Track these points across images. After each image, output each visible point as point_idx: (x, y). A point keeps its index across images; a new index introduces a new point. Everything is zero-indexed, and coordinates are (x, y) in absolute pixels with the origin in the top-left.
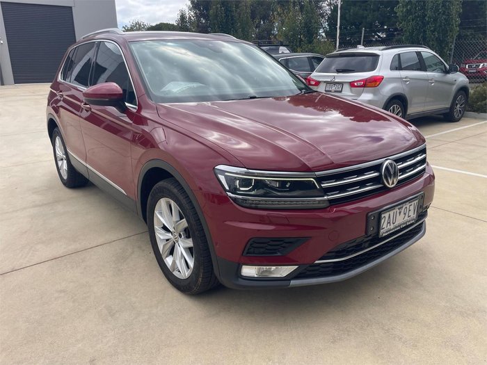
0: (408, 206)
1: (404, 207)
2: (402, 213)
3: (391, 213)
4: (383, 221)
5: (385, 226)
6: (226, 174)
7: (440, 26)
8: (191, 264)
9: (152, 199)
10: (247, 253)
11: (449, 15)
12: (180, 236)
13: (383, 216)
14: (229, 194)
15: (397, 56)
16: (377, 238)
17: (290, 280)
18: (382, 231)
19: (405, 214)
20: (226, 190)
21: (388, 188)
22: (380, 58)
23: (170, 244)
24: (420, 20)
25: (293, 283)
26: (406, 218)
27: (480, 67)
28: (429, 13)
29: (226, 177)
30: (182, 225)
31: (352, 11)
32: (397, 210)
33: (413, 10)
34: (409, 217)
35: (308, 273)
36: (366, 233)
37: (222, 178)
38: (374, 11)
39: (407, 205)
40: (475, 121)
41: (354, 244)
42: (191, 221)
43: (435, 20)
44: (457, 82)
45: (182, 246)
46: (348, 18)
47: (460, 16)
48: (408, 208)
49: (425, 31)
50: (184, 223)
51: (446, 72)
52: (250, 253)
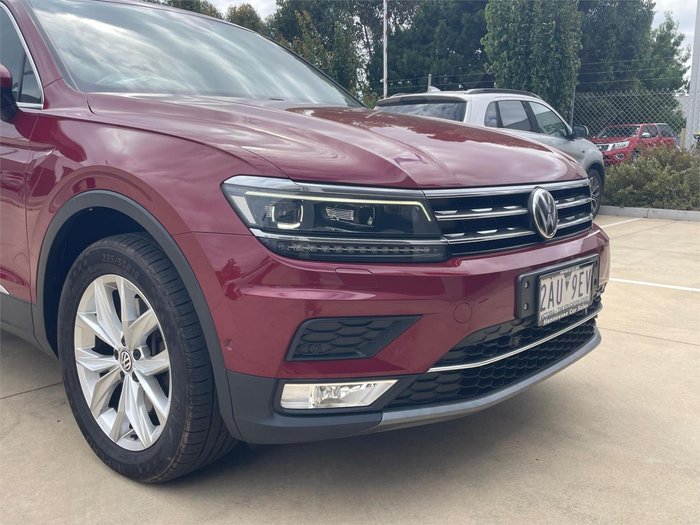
0: (578, 273)
1: (572, 275)
2: (570, 285)
3: (555, 280)
4: (542, 293)
5: (545, 305)
6: (248, 193)
7: (553, 69)
8: (163, 410)
9: (71, 287)
10: (295, 356)
11: (563, 53)
12: (137, 355)
13: (542, 283)
14: (258, 233)
15: (493, 105)
16: (533, 331)
17: (381, 412)
18: (541, 313)
19: (574, 288)
20: (248, 226)
21: (544, 239)
22: (468, 104)
23: (110, 380)
24: (522, 59)
25: (389, 417)
26: (576, 298)
27: (609, 149)
28: (535, 48)
29: (250, 199)
30: (144, 323)
31: (405, 55)
32: (563, 277)
33: (511, 43)
34: (580, 295)
35: (415, 397)
36: (516, 315)
37: (241, 203)
38: (441, 57)
39: (577, 271)
40: (617, 218)
41: (497, 336)
42: (168, 308)
43: (545, 61)
44: (586, 155)
45: (142, 373)
46: (400, 67)
47: (581, 54)
48: (578, 276)
49: (529, 78)
50: (151, 319)
51: (570, 137)
52: (301, 355)
